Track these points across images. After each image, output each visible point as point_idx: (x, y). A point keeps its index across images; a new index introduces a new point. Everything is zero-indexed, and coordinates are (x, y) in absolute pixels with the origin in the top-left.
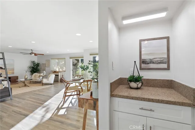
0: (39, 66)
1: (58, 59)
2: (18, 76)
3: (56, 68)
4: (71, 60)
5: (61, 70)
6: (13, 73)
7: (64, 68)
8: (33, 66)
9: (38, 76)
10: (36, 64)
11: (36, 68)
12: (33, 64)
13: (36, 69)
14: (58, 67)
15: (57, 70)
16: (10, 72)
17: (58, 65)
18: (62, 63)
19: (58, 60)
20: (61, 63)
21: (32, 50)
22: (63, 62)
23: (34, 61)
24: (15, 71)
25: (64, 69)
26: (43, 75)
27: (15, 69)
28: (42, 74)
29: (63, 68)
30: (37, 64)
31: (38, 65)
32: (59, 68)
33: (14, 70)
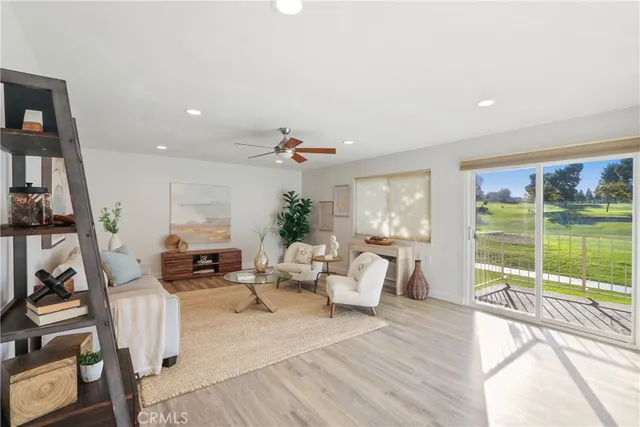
0: (308, 211)
1: (389, 177)
2: (240, 251)
3: (380, 225)
4: (469, 175)
5: (405, 233)
6: (227, 238)
7: (425, 222)
8: (288, 211)
9: (308, 255)
10: (299, 205)
11: (299, 218)
12: (288, 204)
13: (298, 224)
14: (391, 219)
15: (386, 232)
16: (220, 234)
17: (388, 210)
18: (412, 196)
19: (388, 184)
20: (405, 198)
21: (284, 132)
22: (418, 196)
23: (292, 193)
24: (234, 231)
25: (423, 232)
26: (327, 253)
27: (232, 223)
28: (321, 250)
29: (421, 227)
30: (300, 202)
31: (305, 207)
32: (396, 223)
33: (229, 226)
